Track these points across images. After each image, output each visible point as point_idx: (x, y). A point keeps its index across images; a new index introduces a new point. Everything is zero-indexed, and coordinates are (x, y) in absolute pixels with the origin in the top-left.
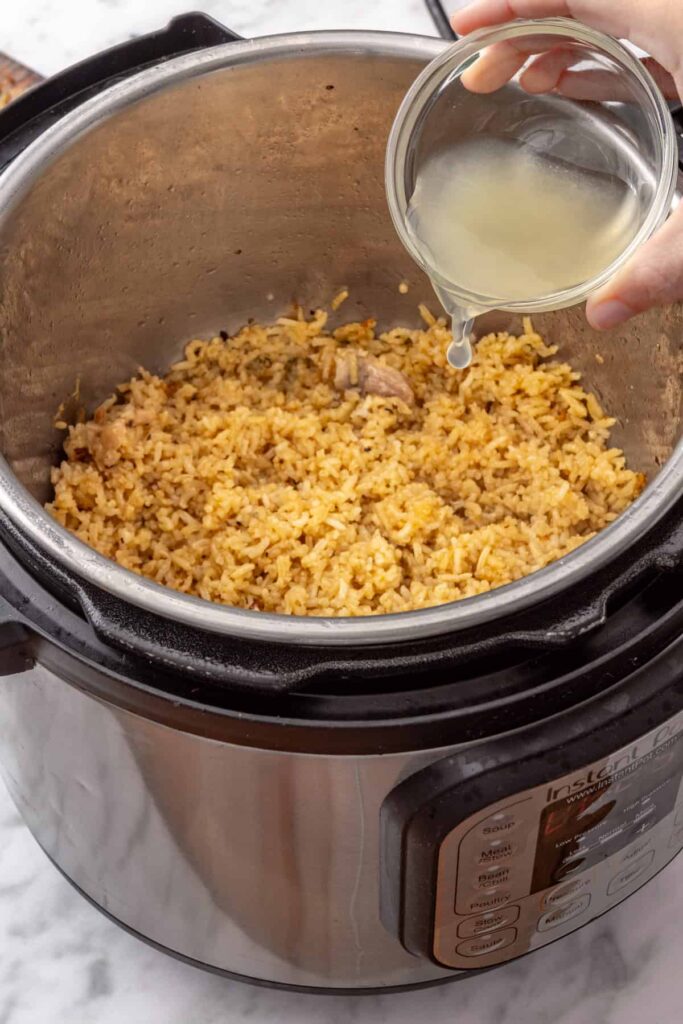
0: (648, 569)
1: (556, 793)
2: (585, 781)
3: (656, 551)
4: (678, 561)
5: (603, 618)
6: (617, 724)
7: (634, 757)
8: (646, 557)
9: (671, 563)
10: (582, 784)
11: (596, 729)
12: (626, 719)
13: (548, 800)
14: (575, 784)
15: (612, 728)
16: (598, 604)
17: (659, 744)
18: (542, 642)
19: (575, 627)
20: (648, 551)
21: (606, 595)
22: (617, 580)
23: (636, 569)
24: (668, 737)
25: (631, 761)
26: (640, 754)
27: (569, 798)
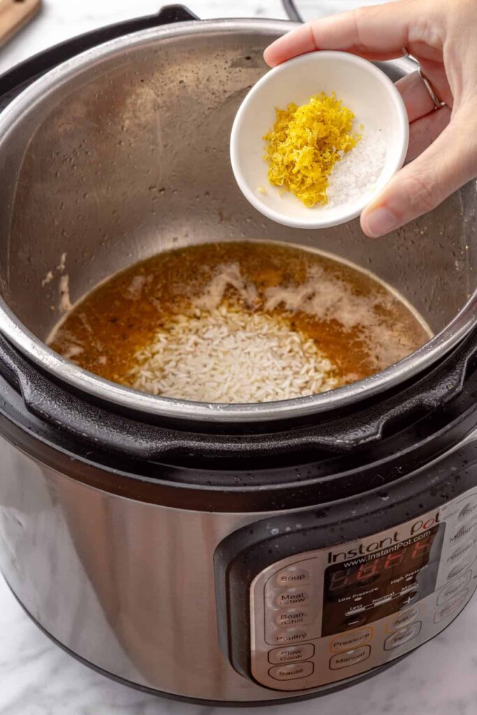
0: (417, 406)
1: (335, 557)
2: (358, 552)
3: (425, 395)
4: (439, 403)
5: (378, 436)
6: (383, 513)
7: (395, 540)
8: (417, 397)
9: (435, 404)
10: (355, 554)
11: (367, 514)
12: (389, 511)
13: (330, 561)
14: (350, 553)
15: (378, 515)
16: (375, 424)
17: (415, 534)
18: (333, 447)
19: (357, 439)
20: (419, 394)
21: (383, 420)
22: (392, 410)
23: (408, 405)
24: (422, 530)
25: (394, 543)
26: (401, 538)
27: (346, 562)
